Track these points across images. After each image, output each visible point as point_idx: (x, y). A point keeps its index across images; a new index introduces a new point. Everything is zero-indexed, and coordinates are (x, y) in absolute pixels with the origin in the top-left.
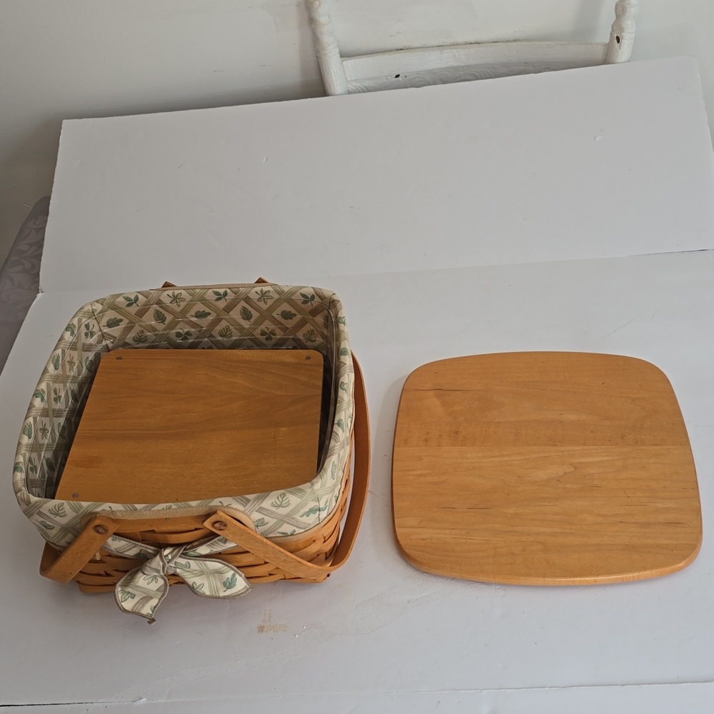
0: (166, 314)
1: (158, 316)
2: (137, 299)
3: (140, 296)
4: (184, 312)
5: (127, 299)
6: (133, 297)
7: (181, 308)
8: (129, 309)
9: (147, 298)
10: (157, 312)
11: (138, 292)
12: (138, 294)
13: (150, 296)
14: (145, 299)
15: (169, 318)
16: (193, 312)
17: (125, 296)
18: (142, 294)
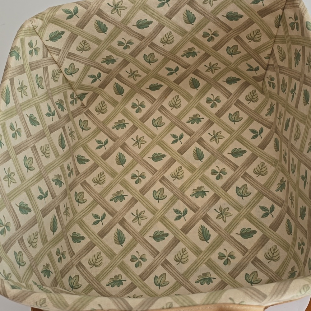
0: (108, 24)
1: (99, 26)
2: (76, 11)
3: (80, 8)
4: (126, 21)
5: (67, 11)
6: (72, 9)
7: (123, 17)
8: (70, 21)
9: (87, 9)
10: (98, 23)
11: (76, 3)
12: (77, 5)
13: (90, 6)
14: (85, 10)
15: (110, 28)
16: (134, 21)
17: (64, 8)
18: (81, 5)
